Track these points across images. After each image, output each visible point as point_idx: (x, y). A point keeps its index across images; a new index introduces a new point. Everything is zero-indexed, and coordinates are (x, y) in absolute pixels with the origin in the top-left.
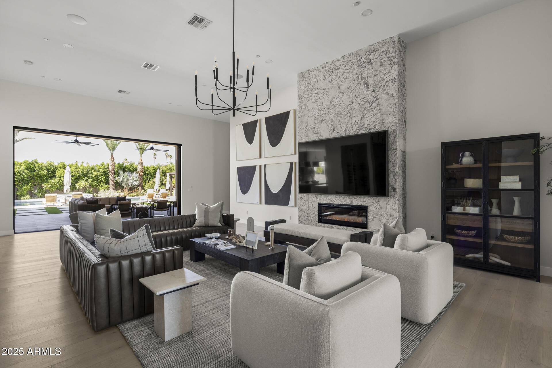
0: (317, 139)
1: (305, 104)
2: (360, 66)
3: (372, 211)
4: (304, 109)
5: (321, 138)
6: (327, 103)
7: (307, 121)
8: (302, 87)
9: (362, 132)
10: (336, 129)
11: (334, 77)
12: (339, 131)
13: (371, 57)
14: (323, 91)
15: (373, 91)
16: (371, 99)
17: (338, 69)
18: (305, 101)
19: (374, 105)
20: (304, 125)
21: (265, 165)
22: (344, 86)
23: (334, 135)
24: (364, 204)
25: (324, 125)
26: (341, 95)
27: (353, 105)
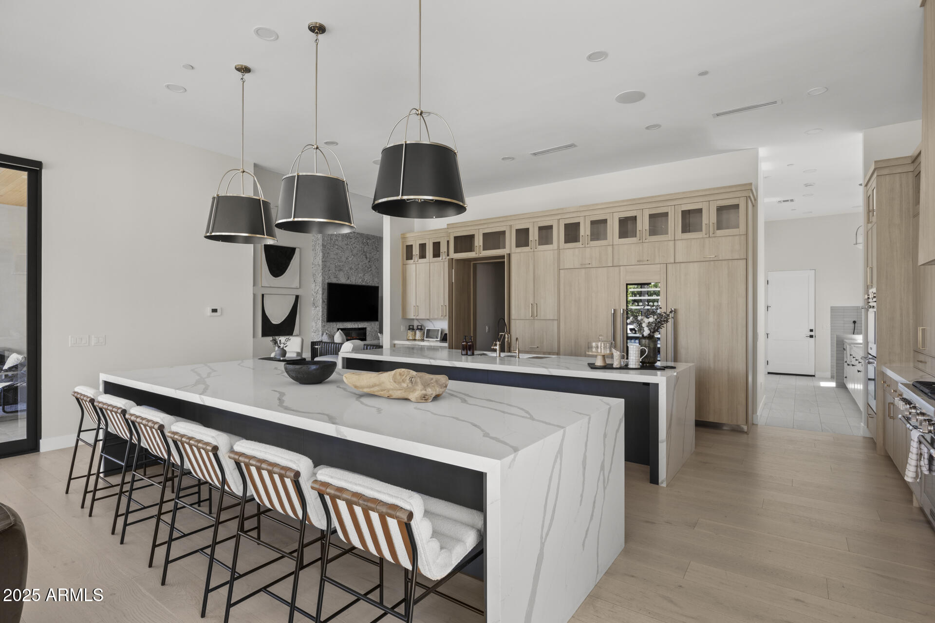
0: (337, 282)
1: (328, 253)
2: (363, 243)
3: (368, 329)
4: (327, 256)
5: (340, 282)
6: (344, 259)
7: (329, 267)
8: (325, 239)
9: (364, 284)
10: (349, 278)
11: (349, 243)
12: (352, 280)
13: (368, 241)
14: (341, 249)
15: (369, 262)
16: (368, 266)
17: (351, 239)
18: (328, 251)
19: (369, 270)
20: (327, 268)
21: (263, 295)
22: (355, 252)
23: (348, 282)
24: (365, 327)
25: (342, 273)
26: (352, 256)
27: (360, 266)
